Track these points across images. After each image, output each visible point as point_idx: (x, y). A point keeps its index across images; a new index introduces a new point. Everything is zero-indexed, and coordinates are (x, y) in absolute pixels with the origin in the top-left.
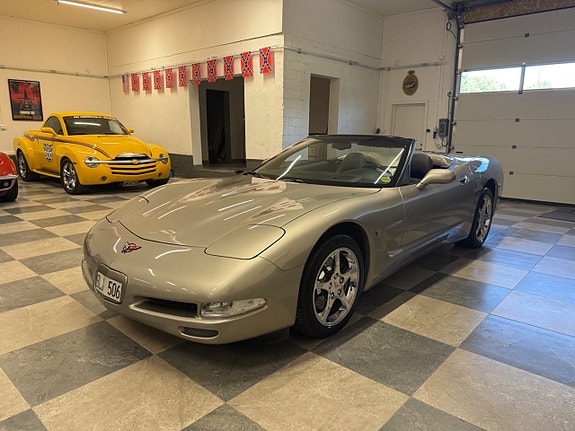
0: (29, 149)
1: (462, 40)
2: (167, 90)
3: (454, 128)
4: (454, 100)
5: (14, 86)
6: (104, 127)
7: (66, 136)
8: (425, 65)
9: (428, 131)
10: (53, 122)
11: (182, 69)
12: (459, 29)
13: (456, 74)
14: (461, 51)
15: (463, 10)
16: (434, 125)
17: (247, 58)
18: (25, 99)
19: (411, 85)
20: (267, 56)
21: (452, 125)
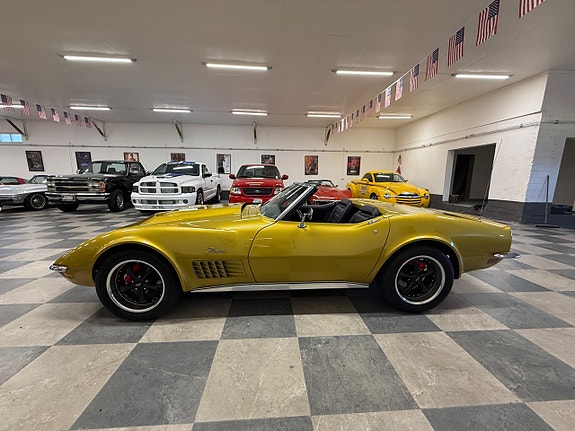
0: (354, 188)
6: (391, 179)
7: (374, 183)
10: (368, 176)
18: (354, 166)
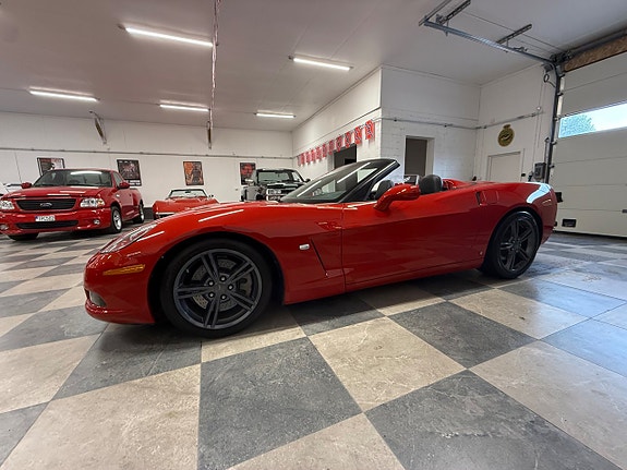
1: (562, 88)
2: (317, 161)
3: (552, 171)
4: (551, 146)
5: (243, 166)
8: (520, 118)
9: (523, 175)
11: (324, 146)
12: (559, 79)
13: (554, 121)
14: (561, 98)
15: (564, 59)
16: (529, 169)
17: (358, 131)
19: (506, 137)
20: (370, 126)
21: (549, 169)
